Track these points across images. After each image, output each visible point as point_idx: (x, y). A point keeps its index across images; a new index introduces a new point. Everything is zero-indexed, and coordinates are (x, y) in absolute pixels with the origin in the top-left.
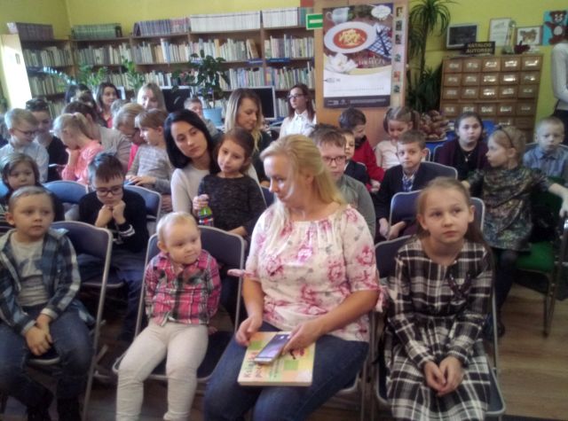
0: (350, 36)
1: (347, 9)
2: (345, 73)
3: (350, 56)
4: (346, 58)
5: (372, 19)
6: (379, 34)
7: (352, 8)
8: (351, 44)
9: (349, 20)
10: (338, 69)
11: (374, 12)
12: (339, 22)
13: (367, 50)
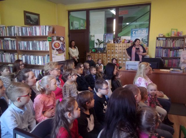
0: (57, 45)
1: (56, 37)
2: (56, 55)
3: (57, 50)
4: (56, 50)
5: (60, 41)
6: (62, 45)
7: (57, 37)
8: (57, 47)
9: (57, 40)
10: (55, 54)
11: (61, 39)
12: (55, 40)
13: (60, 49)
